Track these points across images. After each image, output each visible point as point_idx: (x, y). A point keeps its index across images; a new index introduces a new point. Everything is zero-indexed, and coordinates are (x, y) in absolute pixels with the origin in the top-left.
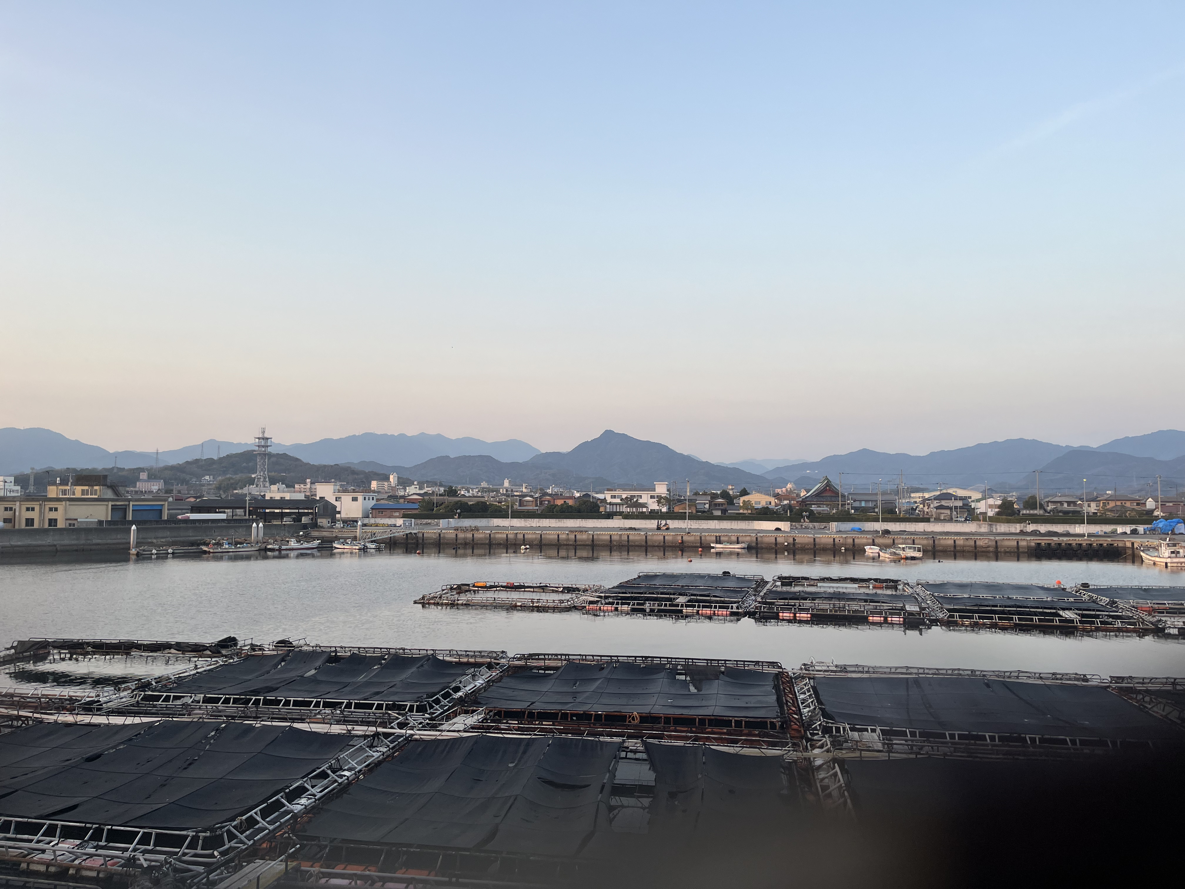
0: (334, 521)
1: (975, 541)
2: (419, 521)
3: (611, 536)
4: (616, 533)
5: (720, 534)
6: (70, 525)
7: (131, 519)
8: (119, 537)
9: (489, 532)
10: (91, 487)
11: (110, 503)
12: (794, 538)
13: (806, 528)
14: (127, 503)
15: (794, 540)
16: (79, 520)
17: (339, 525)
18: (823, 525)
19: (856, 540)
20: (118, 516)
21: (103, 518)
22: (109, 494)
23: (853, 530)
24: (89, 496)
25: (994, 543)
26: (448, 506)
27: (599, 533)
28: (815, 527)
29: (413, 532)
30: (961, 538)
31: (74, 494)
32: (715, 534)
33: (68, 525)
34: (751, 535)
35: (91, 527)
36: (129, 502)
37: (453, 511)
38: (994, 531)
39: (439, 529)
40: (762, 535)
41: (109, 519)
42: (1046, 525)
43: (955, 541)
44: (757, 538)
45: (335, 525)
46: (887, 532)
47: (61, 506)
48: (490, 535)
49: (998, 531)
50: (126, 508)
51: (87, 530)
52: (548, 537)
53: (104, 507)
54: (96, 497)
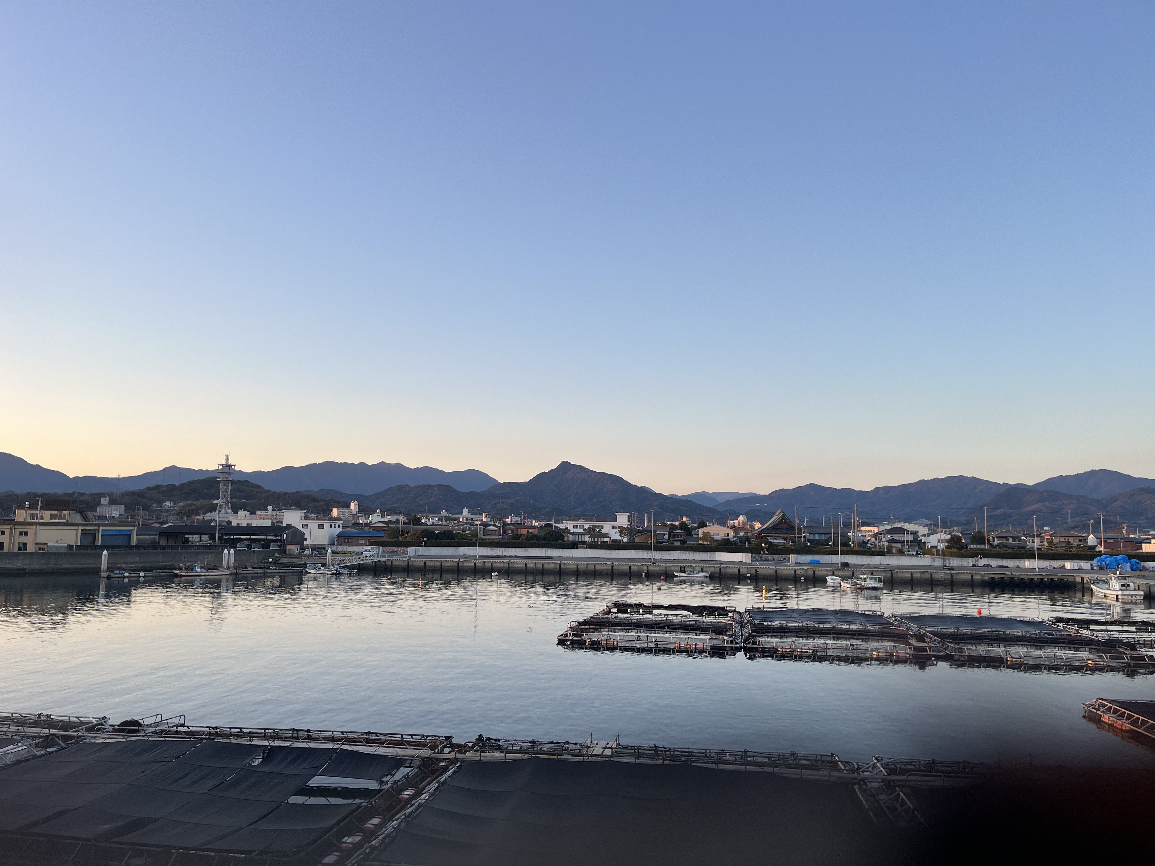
0: (303, 548)
1: (931, 575)
2: (386, 549)
3: (577, 566)
4: (583, 562)
5: (685, 565)
6: (40, 549)
7: (100, 544)
8: (88, 561)
9: (457, 560)
10: (59, 512)
11: (80, 528)
12: (756, 570)
13: (766, 560)
14: (96, 528)
15: (757, 571)
16: (48, 544)
17: (307, 552)
18: (782, 557)
19: (817, 572)
20: (88, 541)
21: (72, 543)
22: (77, 518)
23: (812, 563)
24: (58, 521)
25: (949, 577)
26: (415, 534)
27: (566, 562)
28: (774, 559)
29: (382, 559)
30: (918, 571)
31: (42, 518)
32: (680, 565)
33: (38, 549)
34: (715, 566)
35: (60, 551)
36: (99, 527)
37: (420, 539)
38: (948, 565)
39: (406, 557)
40: (725, 566)
41: (79, 544)
42: (997, 559)
43: (912, 574)
44: (720, 569)
45: (304, 552)
46: (845, 565)
47: (30, 530)
48: (458, 563)
49: (951, 565)
50: (95, 533)
51: (57, 554)
52: (516, 565)
53: (75, 532)
54: (65, 521)
